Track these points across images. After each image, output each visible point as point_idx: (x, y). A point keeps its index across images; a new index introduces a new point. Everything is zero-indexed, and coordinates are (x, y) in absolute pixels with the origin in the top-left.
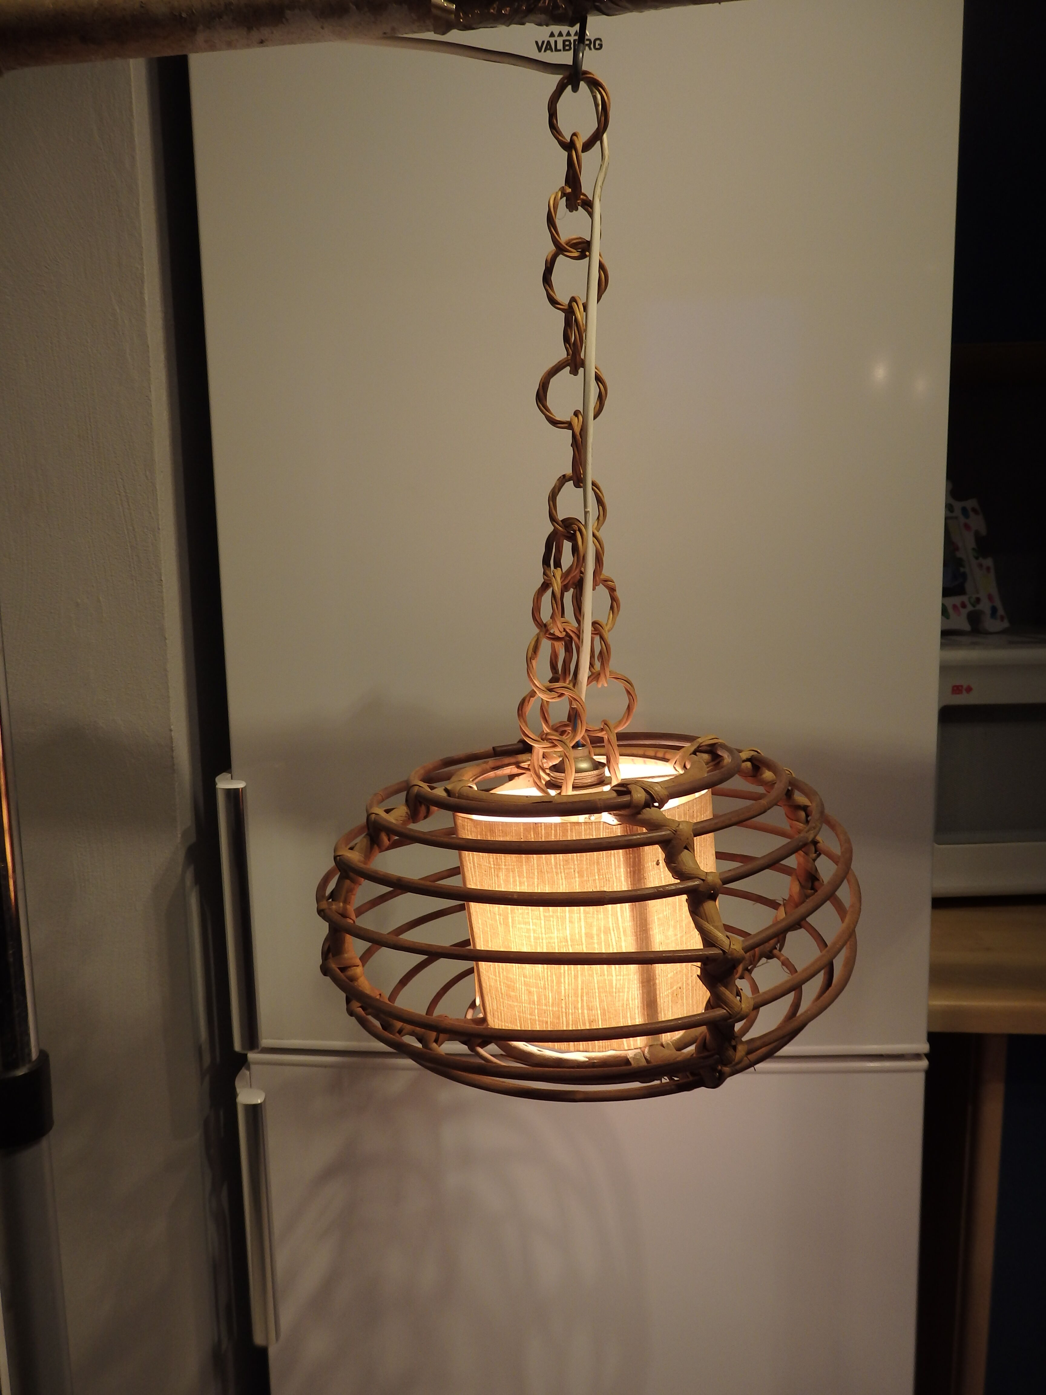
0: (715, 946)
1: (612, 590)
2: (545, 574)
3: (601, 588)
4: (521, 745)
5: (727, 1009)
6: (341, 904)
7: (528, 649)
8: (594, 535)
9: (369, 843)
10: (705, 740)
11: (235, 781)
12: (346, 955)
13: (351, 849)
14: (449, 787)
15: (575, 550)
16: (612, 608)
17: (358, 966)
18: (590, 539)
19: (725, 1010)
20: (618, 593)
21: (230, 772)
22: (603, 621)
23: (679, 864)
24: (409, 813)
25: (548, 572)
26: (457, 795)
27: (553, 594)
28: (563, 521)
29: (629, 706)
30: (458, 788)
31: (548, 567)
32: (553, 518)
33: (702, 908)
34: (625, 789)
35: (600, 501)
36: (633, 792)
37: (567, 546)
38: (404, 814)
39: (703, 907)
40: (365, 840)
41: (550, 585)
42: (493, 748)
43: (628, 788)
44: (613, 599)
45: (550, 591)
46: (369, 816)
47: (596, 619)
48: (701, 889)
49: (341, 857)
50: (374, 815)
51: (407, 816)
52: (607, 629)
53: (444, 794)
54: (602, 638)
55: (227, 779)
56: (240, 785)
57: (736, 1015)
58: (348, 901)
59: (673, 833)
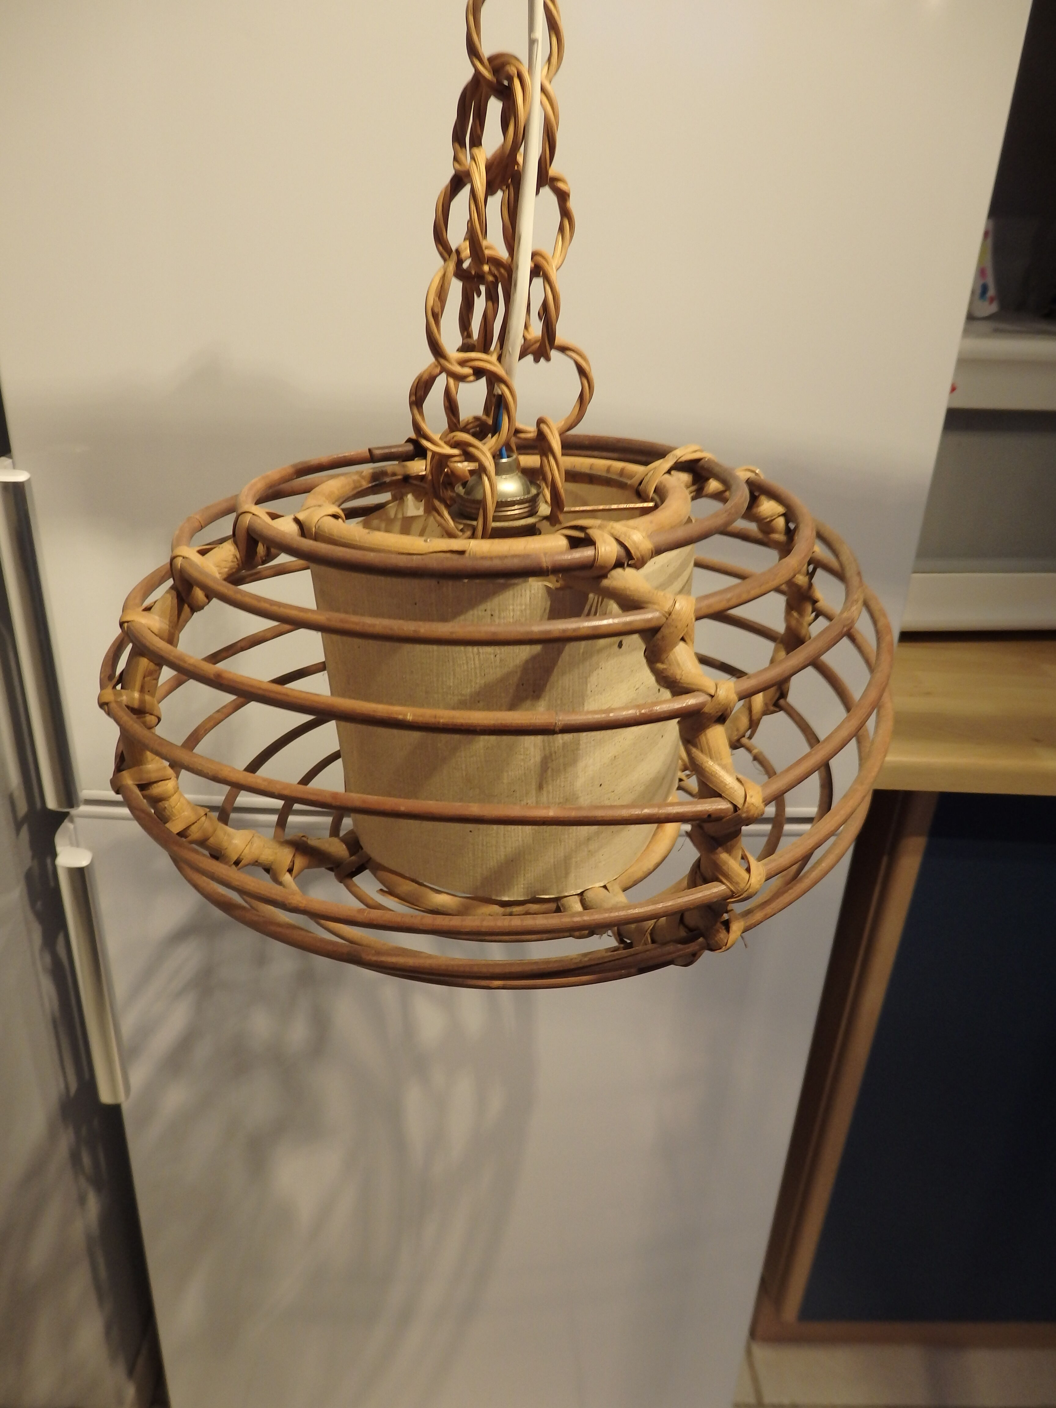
0: (720, 796)
1: (562, 197)
2: (456, 159)
3: (546, 191)
4: (410, 447)
5: (728, 884)
6: (136, 695)
7: (428, 292)
8: (543, 90)
9: (176, 601)
10: (685, 453)
11: (18, 470)
12: (150, 766)
13: (148, 609)
14: (301, 516)
15: (508, 115)
16: (561, 229)
17: (170, 779)
18: (537, 96)
19: (726, 885)
20: (572, 204)
21: (11, 457)
22: (547, 250)
23: (670, 665)
24: (238, 556)
25: (461, 156)
26: (314, 529)
27: (473, 192)
28: (491, 59)
29: (581, 396)
30: (315, 519)
31: (461, 147)
32: (473, 51)
33: (704, 738)
34: (582, 535)
35: (553, 26)
36: (598, 544)
37: (494, 107)
38: (230, 558)
39: (706, 735)
40: (169, 597)
41: (465, 180)
42: (370, 450)
43: (587, 534)
44: (565, 213)
45: (467, 189)
46: (173, 559)
47: (539, 248)
48: (706, 710)
49: (129, 623)
50: (181, 558)
51: (236, 560)
52: (554, 263)
53: (294, 528)
54: (547, 279)
55: (5, 468)
56: (21, 477)
57: (742, 895)
58: (146, 690)
59: (666, 617)
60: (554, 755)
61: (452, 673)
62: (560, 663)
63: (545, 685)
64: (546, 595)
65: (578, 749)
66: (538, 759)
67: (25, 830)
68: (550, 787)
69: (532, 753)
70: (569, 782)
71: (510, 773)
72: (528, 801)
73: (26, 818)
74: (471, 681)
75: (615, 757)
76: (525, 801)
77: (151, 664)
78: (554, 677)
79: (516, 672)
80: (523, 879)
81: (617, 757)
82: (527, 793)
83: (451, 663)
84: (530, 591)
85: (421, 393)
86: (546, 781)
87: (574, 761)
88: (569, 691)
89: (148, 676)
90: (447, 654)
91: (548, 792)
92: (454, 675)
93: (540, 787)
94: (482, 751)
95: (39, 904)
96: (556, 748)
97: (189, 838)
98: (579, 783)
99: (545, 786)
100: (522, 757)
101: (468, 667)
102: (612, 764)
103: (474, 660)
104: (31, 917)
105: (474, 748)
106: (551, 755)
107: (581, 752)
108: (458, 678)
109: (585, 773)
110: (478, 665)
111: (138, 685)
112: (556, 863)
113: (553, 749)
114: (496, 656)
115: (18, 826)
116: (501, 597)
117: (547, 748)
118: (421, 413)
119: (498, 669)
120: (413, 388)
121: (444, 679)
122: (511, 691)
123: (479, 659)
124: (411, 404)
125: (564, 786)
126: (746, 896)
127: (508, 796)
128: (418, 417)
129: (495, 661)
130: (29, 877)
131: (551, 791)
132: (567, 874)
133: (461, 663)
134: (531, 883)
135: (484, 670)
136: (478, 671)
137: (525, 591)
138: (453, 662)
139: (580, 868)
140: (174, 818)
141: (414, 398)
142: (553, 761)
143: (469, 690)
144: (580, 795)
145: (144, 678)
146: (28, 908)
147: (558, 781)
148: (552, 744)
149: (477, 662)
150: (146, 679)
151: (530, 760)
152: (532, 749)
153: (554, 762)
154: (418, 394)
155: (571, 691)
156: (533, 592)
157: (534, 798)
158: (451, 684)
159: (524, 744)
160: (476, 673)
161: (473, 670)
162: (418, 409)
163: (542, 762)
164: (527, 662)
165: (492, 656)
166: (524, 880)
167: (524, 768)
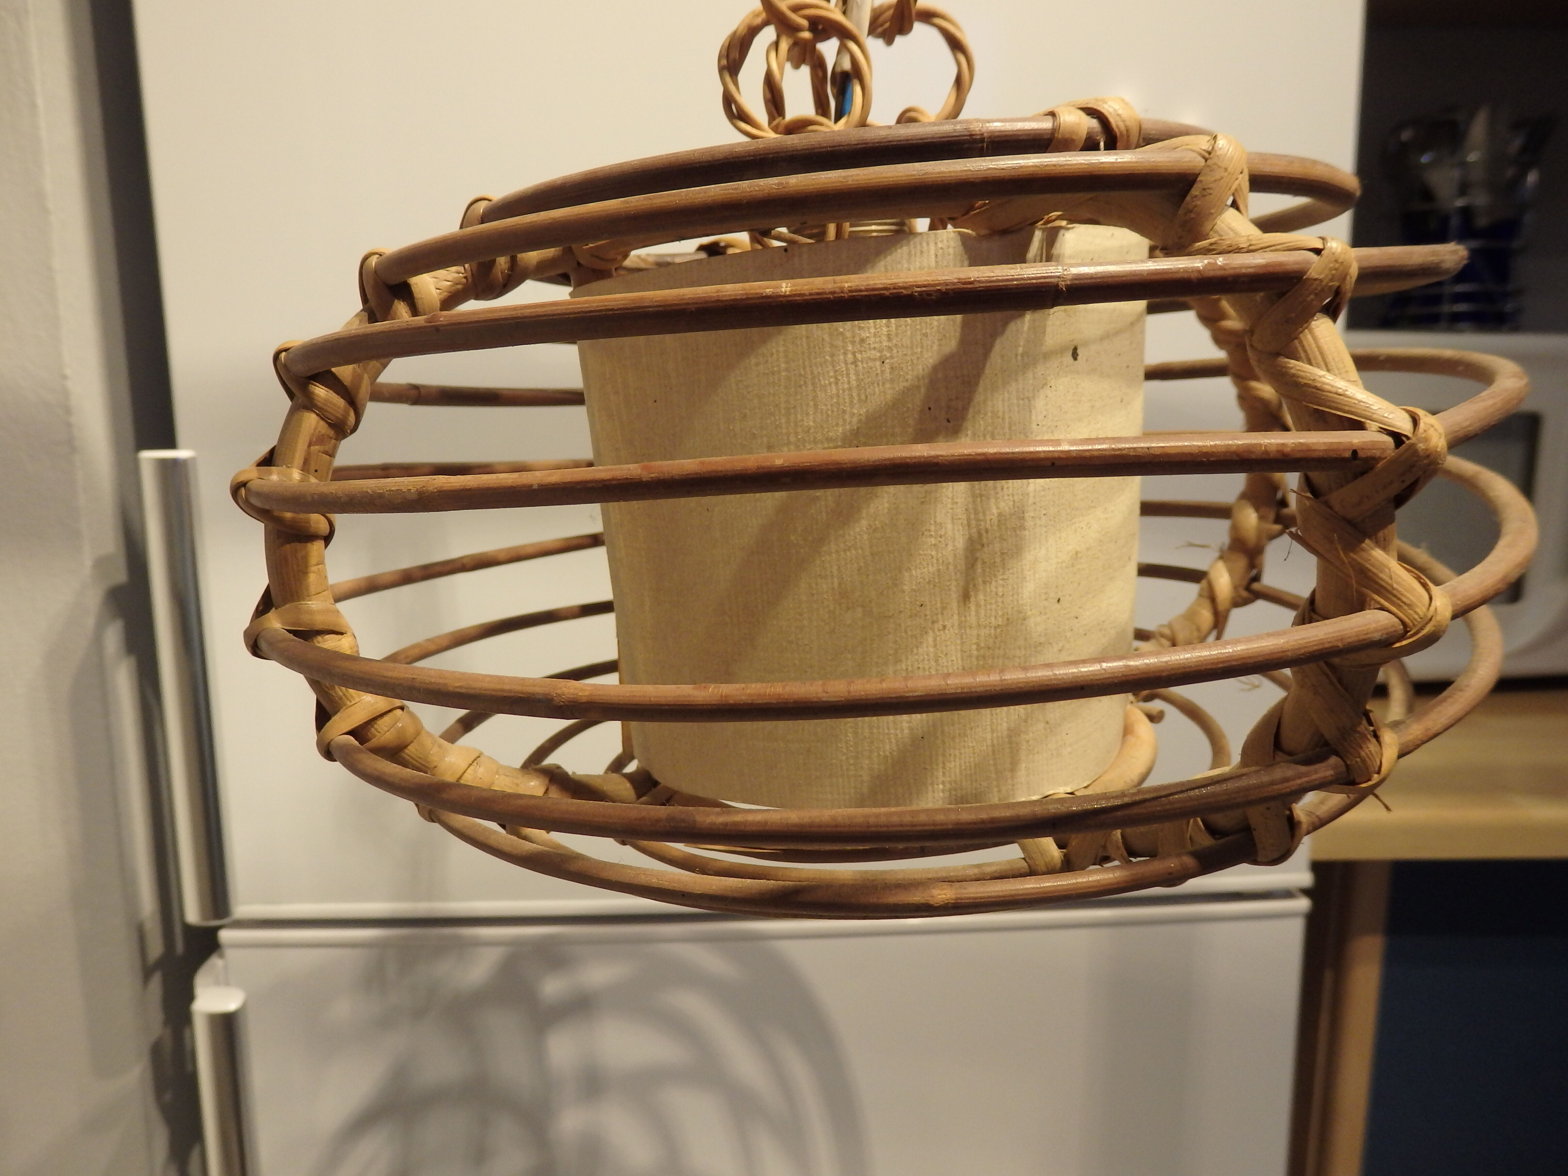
0: (1360, 425)
5: (1393, 611)
12: (311, 603)
19: (1388, 612)
29: (959, 78)
36: (1057, 113)
57: (1422, 629)
58: (313, 468)
59: (1204, 157)
60: (985, 534)
61: (812, 403)
62: (987, 371)
63: (965, 409)
64: (960, 249)
65: (1022, 528)
66: (960, 543)
67: (156, 981)
68: (981, 597)
69: (950, 533)
70: (1010, 587)
71: (914, 572)
72: (946, 623)
73: (160, 964)
74: (844, 412)
75: (1077, 553)
76: (941, 623)
77: (322, 423)
78: (979, 397)
79: (918, 387)
80: (941, 774)
81: (1079, 555)
82: (944, 608)
83: (810, 387)
84: (936, 243)
85: (735, 54)
86: (974, 586)
87: (1017, 551)
88: (1003, 419)
89: (316, 444)
90: (802, 372)
91: (978, 605)
92: (816, 405)
93: (966, 597)
94: (865, 537)
95: (168, 1096)
96: (988, 522)
97: (374, 743)
98: (1029, 589)
99: (972, 593)
100: (933, 541)
101: (838, 390)
102: (1073, 566)
103: (848, 375)
104: (155, 1114)
105: (852, 533)
106: (980, 535)
107: (1027, 532)
108: (822, 412)
109: (1034, 573)
110: (854, 383)
111: (299, 458)
112: (995, 742)
113: (983, 524)
114: (883, 362)
115: (147, 973)
116: (889, 258)
117: (973, 523)
118: (736, 84)
119: (888, 385)
120: (723, 51)
121: (799, 417)
122: (911, 422)
123: (857, 374)
124: (721, 70)
125: (1003, 595)
126: (1433, 629)
127: (911, 616)
128: (732, 87)
129: (882, 372)
130: (156, 1051)
131: (982, 603)
132: (1014, 767)
133: (827, 382)
134: (956, 782)
135: (866, 390)
136: (855, 395)
137: (928, 244)
138: (813, 384)
139: (1034, 754)
140: (349, 703)
141: (724, 62)
142: (983, 545)
143: (840, 430)
144: (1029, 613)
145: (310, 445)
146: (151, 1099)
147: (994, 583)
148: (981, 516)
149: (853, 377)
150: (312, 448)
151: (947, 545)
152: (950, 526)
153: (986, 549)
154: (732, 57)
155: (1007, 420)
156: (940, 245)
157: (956, 617)
158: (811, 424)
159: (935, 517)
160: (851, 396)
161: (847, 392)
162: (731, 76)
163: (966, 549)
164: (935, 368)
165: (878, 363)
166: (944, 774)
167: (938, 560)
